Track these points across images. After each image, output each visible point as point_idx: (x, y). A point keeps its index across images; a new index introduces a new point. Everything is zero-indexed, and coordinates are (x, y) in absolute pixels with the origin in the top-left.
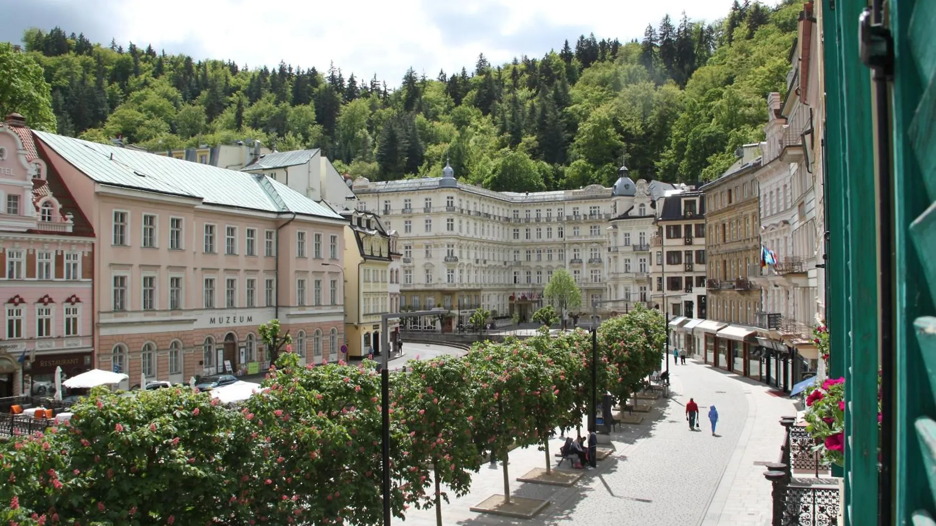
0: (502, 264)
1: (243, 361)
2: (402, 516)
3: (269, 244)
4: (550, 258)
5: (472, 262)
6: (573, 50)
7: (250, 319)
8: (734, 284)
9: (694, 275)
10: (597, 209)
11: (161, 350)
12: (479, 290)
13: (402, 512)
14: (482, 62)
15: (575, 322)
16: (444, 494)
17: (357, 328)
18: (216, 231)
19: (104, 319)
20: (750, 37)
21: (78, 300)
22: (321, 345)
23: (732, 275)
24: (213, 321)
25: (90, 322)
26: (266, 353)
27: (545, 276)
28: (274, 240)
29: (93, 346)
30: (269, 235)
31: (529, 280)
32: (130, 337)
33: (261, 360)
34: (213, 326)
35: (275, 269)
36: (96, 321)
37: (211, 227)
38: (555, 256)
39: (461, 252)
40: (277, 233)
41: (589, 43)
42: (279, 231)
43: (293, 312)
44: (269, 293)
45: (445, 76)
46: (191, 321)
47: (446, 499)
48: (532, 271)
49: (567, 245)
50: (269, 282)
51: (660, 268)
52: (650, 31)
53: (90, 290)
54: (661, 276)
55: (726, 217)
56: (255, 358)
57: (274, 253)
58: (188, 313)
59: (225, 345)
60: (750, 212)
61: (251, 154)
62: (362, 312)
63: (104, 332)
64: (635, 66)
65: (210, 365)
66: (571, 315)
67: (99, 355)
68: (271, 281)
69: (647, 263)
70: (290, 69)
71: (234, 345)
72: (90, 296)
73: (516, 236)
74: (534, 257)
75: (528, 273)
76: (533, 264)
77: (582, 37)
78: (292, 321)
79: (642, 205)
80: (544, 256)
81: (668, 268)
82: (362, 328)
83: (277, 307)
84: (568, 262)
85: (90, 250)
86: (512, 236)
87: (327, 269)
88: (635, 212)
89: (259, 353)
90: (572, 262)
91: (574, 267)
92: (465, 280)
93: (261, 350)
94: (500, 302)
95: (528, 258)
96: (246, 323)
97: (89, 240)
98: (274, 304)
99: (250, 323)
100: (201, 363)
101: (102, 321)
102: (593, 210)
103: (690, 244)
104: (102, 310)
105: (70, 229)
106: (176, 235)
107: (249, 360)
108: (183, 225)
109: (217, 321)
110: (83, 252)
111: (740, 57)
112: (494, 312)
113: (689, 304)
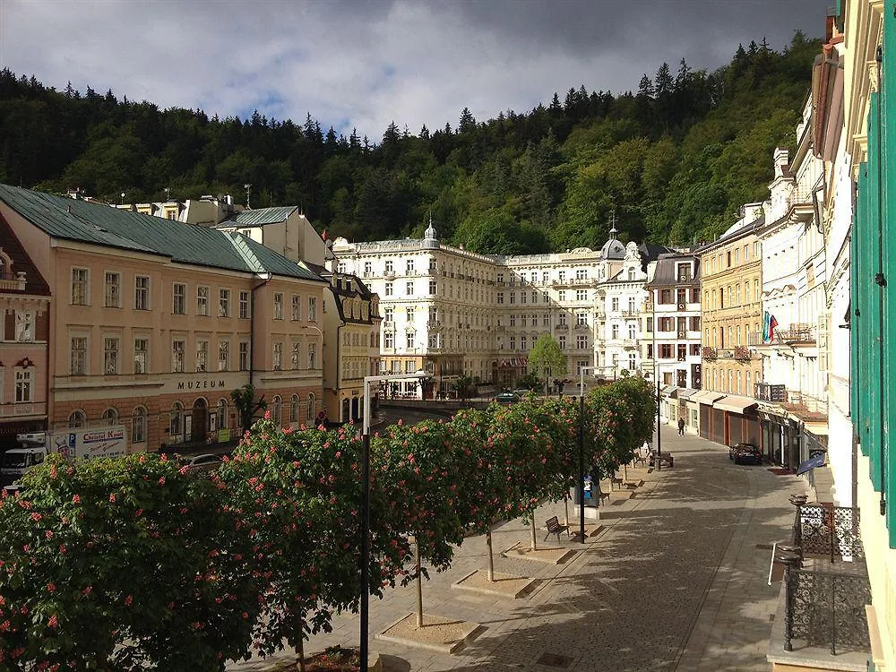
0: (485, 328)
1: (213, 428)
2: (379, 594)
3: (244, 306)
4: (535, 322)
5: (454, 326)
6: (563, 104)
7: (222, 384)
8: (732, 352)
9: (688, 343)
10: (584, 273)
11: (123, 417)
12: (462, 356)
13: (380, 589)
14: (467, 117)
15: (561, 390)
16: (424, 570)
17: (335, 393)
18: (186, 290)
19: (60, 384)
20: (756, 87)
21: (30, 364)
22: (297, 411)
23: (730, 344)
24: (181, 386)
25: (44, 387)
26: (238, 420)
27: (529, 342)
28: (249, 301)
29: (47, 413)
30: (244, 296)
31: (513, 346)
32: (89, 403)
33: (234, 427)
34: (181, 391)
35: (249, 330)
36: (50, 387)
37: (181, 287)
38: (540, 321)
39: (443, 316)
40: (252, 295)
41: (579, 96)
42: (255, 292)
43: (268, 376)
44: (243, 357)
45: (427, 133)
46: (157, 386)
47: (426, 575)
48: (516, 337)
49: (553, 310)
50: (243, 346)
51: (650, 335)
52: (645, 82)
53: (44, 354)
54: (651, 343)
55: (724, 282)
56: (226, 425)
57: (249, 316)
58: (154, 377)
59: (194, 411)
60: (751, 277)
61: (224, 211)
62: (341, 377)
63: (59, 397)
64: (628, 121)
65: (177, 432)
66: (556, 382)
67: (53, 423)
68: (245, 345)
69: (637, 329)
70: (265, 121)
71: (204, 411)
72: (44, 359)
73: (501, 300)
74: (518, 322)
75: (513, 338)
76: (518, 328)
77: (572, 90)
78: (267, 386)
79: (632, 268)
80: (529, 321)
81: (659, 335)
82: (341, 393)
83: (252, 371)
84: (553, 329)
85: (45, 309)
86: (495, 300)
87: (303, 332)
88: (624, 277)
89: (231, 419)
90: (558, 327)
91: (559, 333)
92: (447, 345)
93: (233, 416)
94: (484, 369)
95: (513, 323)
96: (217, 388)
97: (44, 299)
98: (249, 368)
99: (221, 389)
100: (167, 430)
101: (56, 386)
102: (580, 273)
103: (684, 310)
104: (58, 374)
105: (22, 287)
106: (142, 296)
107: (220, 426)
108: (149, 285)
109: (186, 385)
110: (37, 312)
111: (743, 109)
112: (477, 378)
113: (682, 373)
